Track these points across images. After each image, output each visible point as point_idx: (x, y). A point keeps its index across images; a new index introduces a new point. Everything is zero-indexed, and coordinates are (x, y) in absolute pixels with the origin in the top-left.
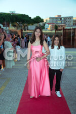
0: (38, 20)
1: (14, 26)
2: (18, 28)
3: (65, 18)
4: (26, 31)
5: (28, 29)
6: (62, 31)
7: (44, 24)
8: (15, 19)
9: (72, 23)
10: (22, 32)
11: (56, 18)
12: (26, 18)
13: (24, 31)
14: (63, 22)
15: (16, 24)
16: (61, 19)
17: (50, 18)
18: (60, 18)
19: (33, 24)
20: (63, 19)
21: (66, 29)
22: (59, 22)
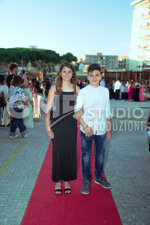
0: (69, 58)
1: (34, 66)
2: (39, 69)
3: (107, 57)
4: (51, 73)
5: (54, 71)
7: (79, 64)
8: (35, 56)
9: (117, 65)
10: (44, 75)
11: (95, 56)
13: (48, 73)
14: (105, 62)
15: (37, 62)
16: (102, 58)
17: (87, 56)
18: (100, 56)
20: (104, 58)
22: (99, 62)
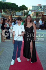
0: (23, 8)
1: (5, 12)
2: (8, 14)
3: (44, 6)
4: (14, 17)
5: (15, 15)
6: (41, 17)
7: (28, 11)
8: (5, 6)
11: (37, 6)
12: (14, 6)
14: (42, 10)
15: (6, 10)
16: (41, 7)
17: (33, 6)
19: (19, 11)
20: (42, 7)
21: (44, 16)
22: (40, 10)
